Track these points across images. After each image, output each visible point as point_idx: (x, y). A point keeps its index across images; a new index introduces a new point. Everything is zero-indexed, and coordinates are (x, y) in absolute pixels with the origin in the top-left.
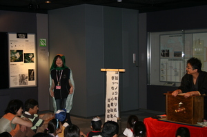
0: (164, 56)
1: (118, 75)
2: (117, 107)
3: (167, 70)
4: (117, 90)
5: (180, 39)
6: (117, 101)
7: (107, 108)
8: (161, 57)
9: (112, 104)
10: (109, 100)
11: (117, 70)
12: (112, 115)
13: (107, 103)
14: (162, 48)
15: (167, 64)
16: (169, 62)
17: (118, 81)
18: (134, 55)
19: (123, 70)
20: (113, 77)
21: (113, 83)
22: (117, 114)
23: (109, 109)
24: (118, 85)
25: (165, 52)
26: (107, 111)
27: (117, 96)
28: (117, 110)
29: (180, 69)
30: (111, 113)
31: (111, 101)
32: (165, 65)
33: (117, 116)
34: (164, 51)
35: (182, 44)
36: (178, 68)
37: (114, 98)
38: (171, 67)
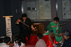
1: (10, 19)
2: (11, 31)
3: (30, 15)
4: (10, 25)
5: (34, 2)
6: (11, 29)
7: (7, 32)
8: (27, 10)
9: (9, 30)
10: (7, 29)
11: (10, 16)
12: (9, 35)
13: (7, 30)
14: (28, 7)
15: (30, 13)
16: (31, 12)
17: (10, 21)
18: (16, 10)
19: (12, 16)
20: (8, 20)
21: (9, 22)
22: (11, 34)
23: (8, 32)
24: (10, 23)
25: (29, 8)
26: (7, 34)
27: (11, 27)
28: (11, 32)
29: (35, 14)
30: (9, 34)
31: (8, 29)
32: (29, 13)
34: (28, 8)
35: (35, 4)
37: (9, 28)
38: (31, 14)
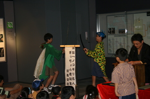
0: (110, 33)
1: (74, 50)
2: (75, 76)
3: (113, 44)
4: (74, 62)
5: (123, 19)
6: (74, 72)
7: (66, 77)
8: (109, 34)
9: (70, 74)
10: (68, 71)
12: (71, 83)
13: (66, 73)
14: (109, 27)
15: (113, 39)
16: (115, 38)
17: (74, 55)
18: (86, 33)
19: (78, 46)
20: (70, 52)
21: (71, 56)
23: (68, 78)
24: (74, 58)
25: (112, 30)
26: (66, 80)
27: (74, 67)
28: (75, 78)
29: (124, 43)
30: (70, 81)
31: (70, 72)
32: (112, 40)
33: (75, 83)
34: (110, 29)
35: (125, 23)
36: (122, 42)
37: (72, 69)
38: (117, 42)
